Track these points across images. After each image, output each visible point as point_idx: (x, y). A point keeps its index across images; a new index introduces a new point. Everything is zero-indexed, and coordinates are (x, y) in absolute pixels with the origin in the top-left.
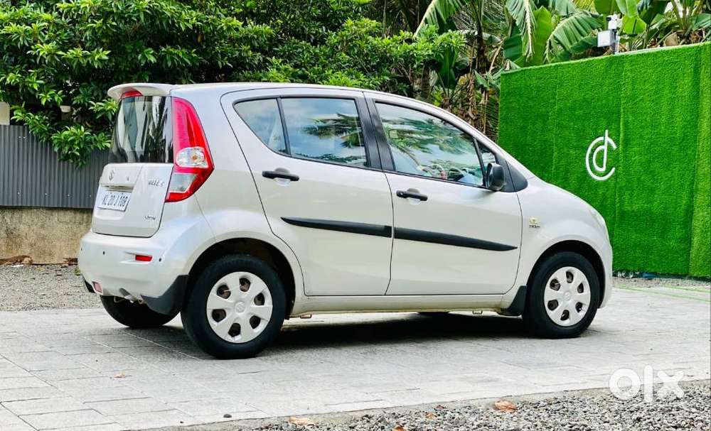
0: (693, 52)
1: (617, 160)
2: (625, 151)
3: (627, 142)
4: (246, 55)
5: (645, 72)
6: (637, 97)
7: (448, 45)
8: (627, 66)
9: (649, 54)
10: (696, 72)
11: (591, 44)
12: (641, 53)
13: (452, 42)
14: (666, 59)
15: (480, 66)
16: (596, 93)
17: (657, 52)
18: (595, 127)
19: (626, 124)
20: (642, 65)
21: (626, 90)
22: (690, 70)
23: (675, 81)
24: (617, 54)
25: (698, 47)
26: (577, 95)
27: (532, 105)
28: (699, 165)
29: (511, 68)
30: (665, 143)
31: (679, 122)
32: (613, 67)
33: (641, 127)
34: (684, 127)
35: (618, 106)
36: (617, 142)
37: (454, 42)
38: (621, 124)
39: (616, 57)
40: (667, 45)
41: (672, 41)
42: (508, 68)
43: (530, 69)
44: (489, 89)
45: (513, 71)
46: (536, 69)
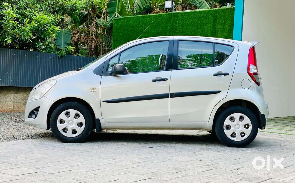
0: (213, 12)
5: (189, 21)
7: (92, 3)
8: (179, 18)
9: (190, 13)
10: (215, 21)
11: (147, 8)
14: (199, 15)
15: (93, 15)
16: (164, 30)
20: (187, 17)
21: (179, 29)
22: (212, 20)
23: (204, 26)
24: (174, 12)
27: (130, 34)
29: (117, 16)
32: (173, 18)
39: (174, 13)
40: (178, 11)
41: (180, 9)
42: (116, 16)
43: (129, 17)
44: (102, 26)
45: (119, 18)
46: (132, 17)
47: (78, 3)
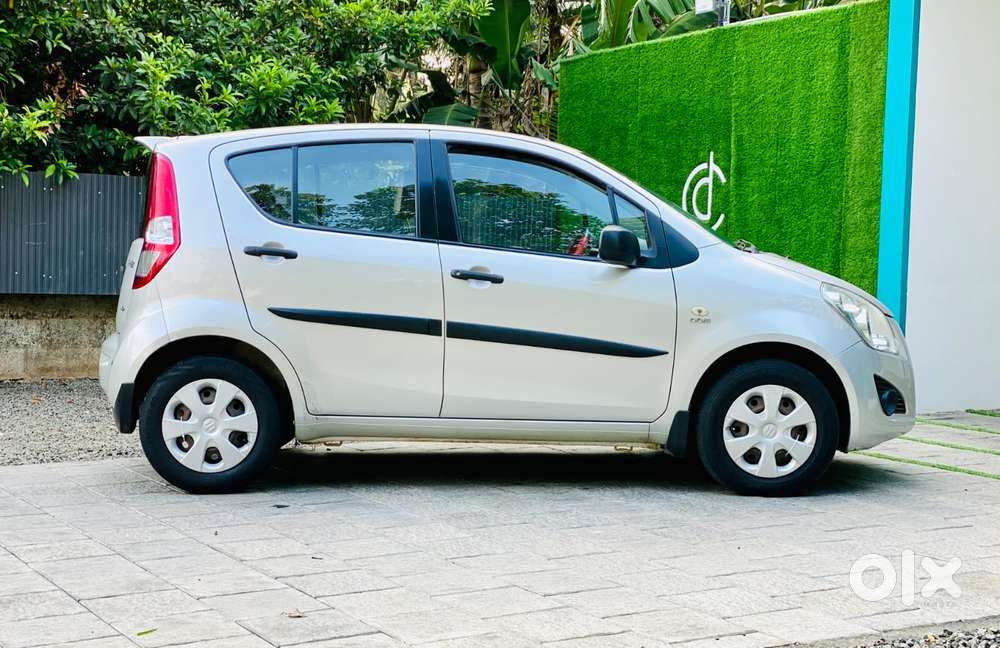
0: (837, 18)
1: (726, 200)
2: (738, 186)
3: (741, 171)
4: (112, 30)
5: (767, 55)
6: (756, 97)
8: (740, 46)
9: (771, 25)
10: (843, 51)
12: (761, 22)
13: (470, 11)
14: (798, 30)
16: (696, 92)
17: (784, 20)
18: (694, 147)
19: (740, 139)
20: (762, 43)
21: (739, 86)
22: (832, 49)
23: (811, 68)
24: (726, 25)
25: (845, 9)
26: (668, 95)
27: (604, 111)
28: (848, 209)
29: (575, 52)
30: (796, 172)
31: (817, 136)
32: (720, 47)
33: (762, 147)
34: (825, 146)
35: (727, 112)
36: (726, 171)
37: (472, 9)
38: (733, 140)
39: (727, 30)
42: (570, 52)
43: (602, 53)
44: (554, 88)
45: (577, 57)
46: (610, 53)
47: (416, 20)
